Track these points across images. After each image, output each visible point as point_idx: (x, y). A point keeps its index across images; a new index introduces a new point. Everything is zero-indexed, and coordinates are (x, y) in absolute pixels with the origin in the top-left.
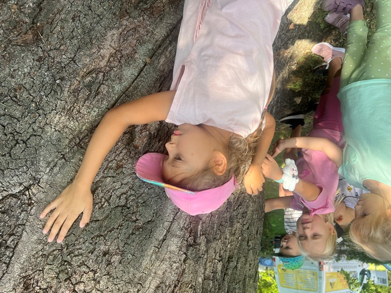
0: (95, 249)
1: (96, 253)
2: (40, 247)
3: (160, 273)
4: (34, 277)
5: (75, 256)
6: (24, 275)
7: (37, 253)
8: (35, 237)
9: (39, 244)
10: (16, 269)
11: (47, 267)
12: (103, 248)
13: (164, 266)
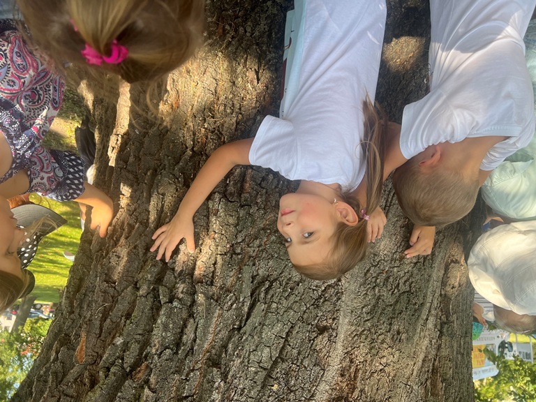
0: (390, 329)
1: (391, 332)
2: (353, 328)
3: (424, 348)
4: (354, 353)
5: (380, 335)
6: (345, 351)
7: (352, 333)
8: (347, 320)
9: (352, 325)
10: (339, 346)
11: (362, 344)
12: (396, 327)
13: (426, 342)
